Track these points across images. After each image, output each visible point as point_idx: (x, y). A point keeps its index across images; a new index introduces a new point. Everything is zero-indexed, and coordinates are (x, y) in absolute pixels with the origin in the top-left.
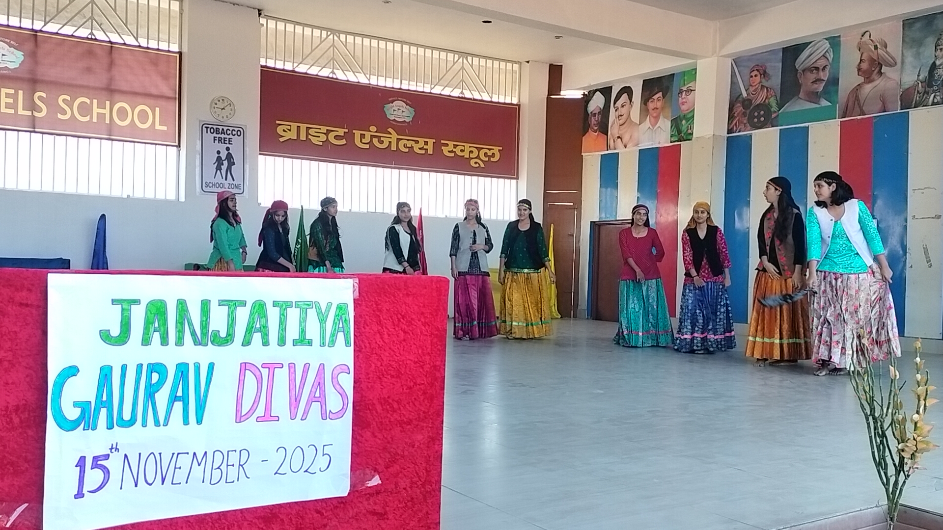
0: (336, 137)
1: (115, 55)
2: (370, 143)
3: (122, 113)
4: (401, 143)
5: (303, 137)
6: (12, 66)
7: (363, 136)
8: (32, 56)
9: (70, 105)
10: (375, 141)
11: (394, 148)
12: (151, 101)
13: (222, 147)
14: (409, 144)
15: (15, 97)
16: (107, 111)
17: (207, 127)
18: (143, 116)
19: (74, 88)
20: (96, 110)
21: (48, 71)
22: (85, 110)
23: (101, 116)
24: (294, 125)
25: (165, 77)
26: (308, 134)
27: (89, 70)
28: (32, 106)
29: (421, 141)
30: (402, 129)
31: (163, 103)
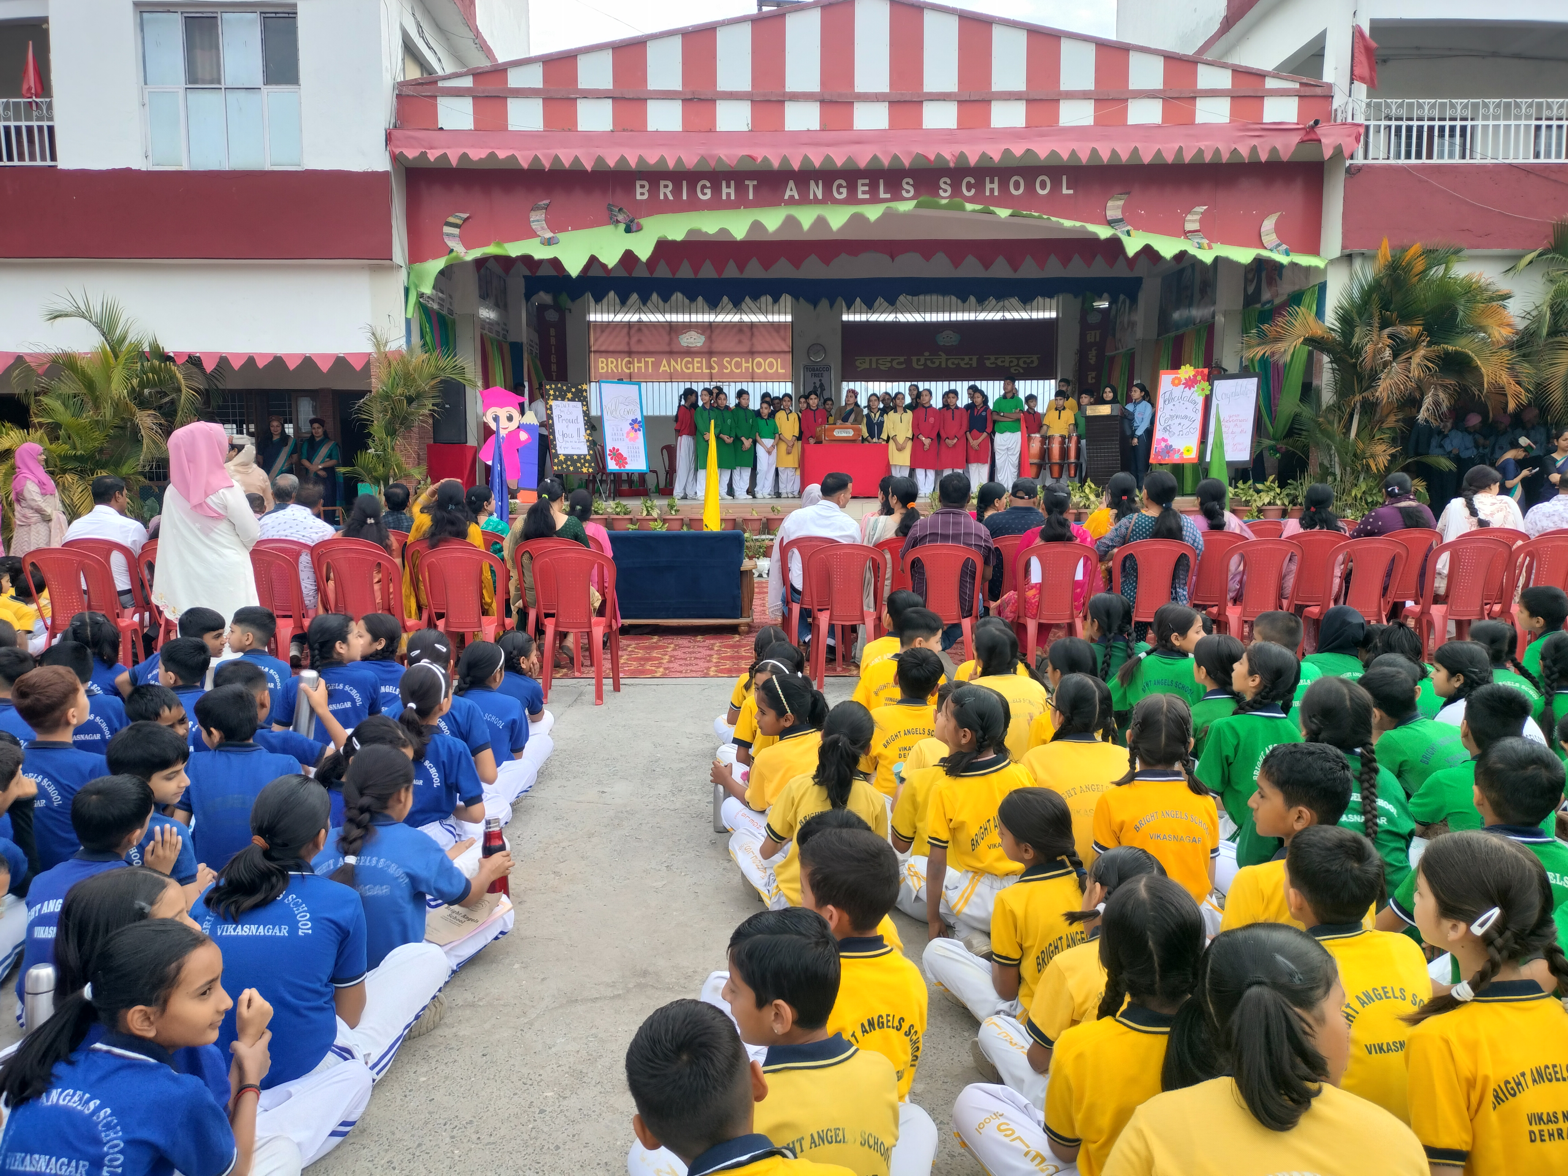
0: (898, 363)
1: (755, 330)
2: (925, 365)
3: (759, 365)
4: (949, 363)
5: (874, 366)
6: (699, 345)
7: (918, 360)
8: (710, 339)
9: (730, 363)
10: (929, 363)
11: (943, 366)
12: (776, 355)
13: (817, 380)
14: (956, 362)
15: (701, 362)
16: (750, 365)
17: (806, 368)
18: (771, 365)
19: (732, 354)
20: (744, 365)
21: (718, 346)
22: (738, 365)
23: (747, 368)
24: (867, 359)
25: (784, 340)
26: (877, 363)
27: (740, 341)
28: (710, 367)
29: (967, 358)
30: (950, 351)
31: (782, 355)
